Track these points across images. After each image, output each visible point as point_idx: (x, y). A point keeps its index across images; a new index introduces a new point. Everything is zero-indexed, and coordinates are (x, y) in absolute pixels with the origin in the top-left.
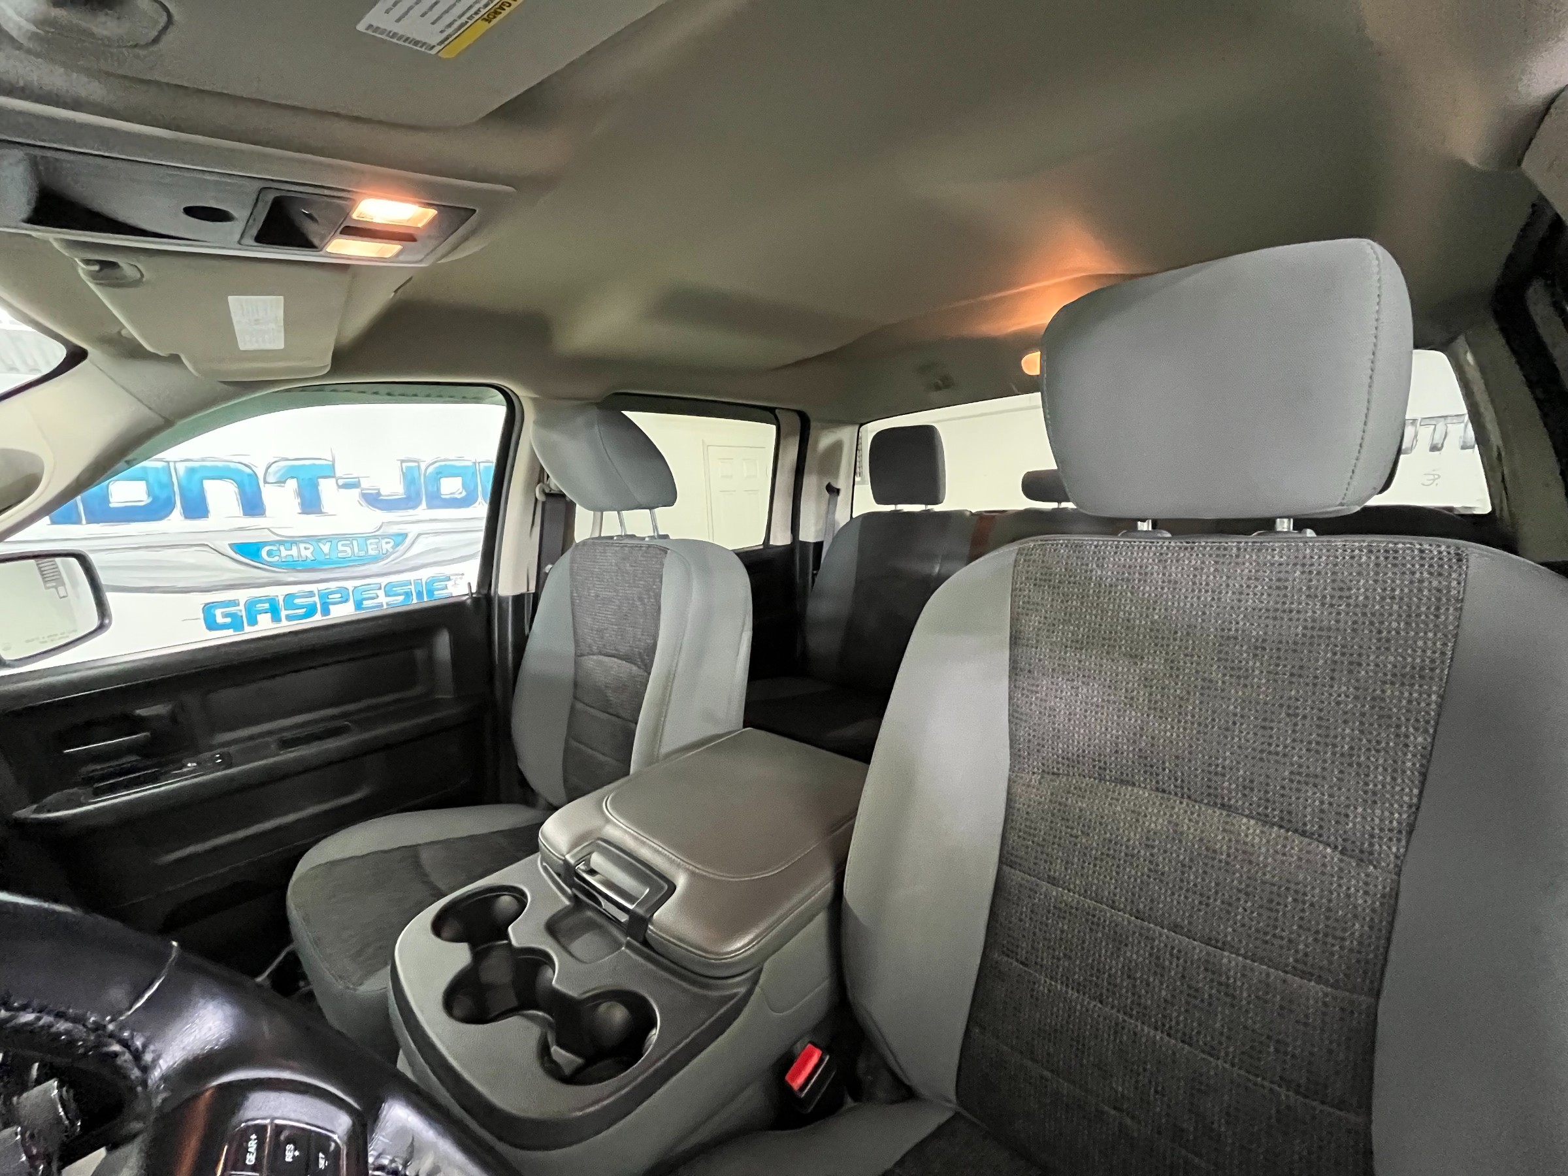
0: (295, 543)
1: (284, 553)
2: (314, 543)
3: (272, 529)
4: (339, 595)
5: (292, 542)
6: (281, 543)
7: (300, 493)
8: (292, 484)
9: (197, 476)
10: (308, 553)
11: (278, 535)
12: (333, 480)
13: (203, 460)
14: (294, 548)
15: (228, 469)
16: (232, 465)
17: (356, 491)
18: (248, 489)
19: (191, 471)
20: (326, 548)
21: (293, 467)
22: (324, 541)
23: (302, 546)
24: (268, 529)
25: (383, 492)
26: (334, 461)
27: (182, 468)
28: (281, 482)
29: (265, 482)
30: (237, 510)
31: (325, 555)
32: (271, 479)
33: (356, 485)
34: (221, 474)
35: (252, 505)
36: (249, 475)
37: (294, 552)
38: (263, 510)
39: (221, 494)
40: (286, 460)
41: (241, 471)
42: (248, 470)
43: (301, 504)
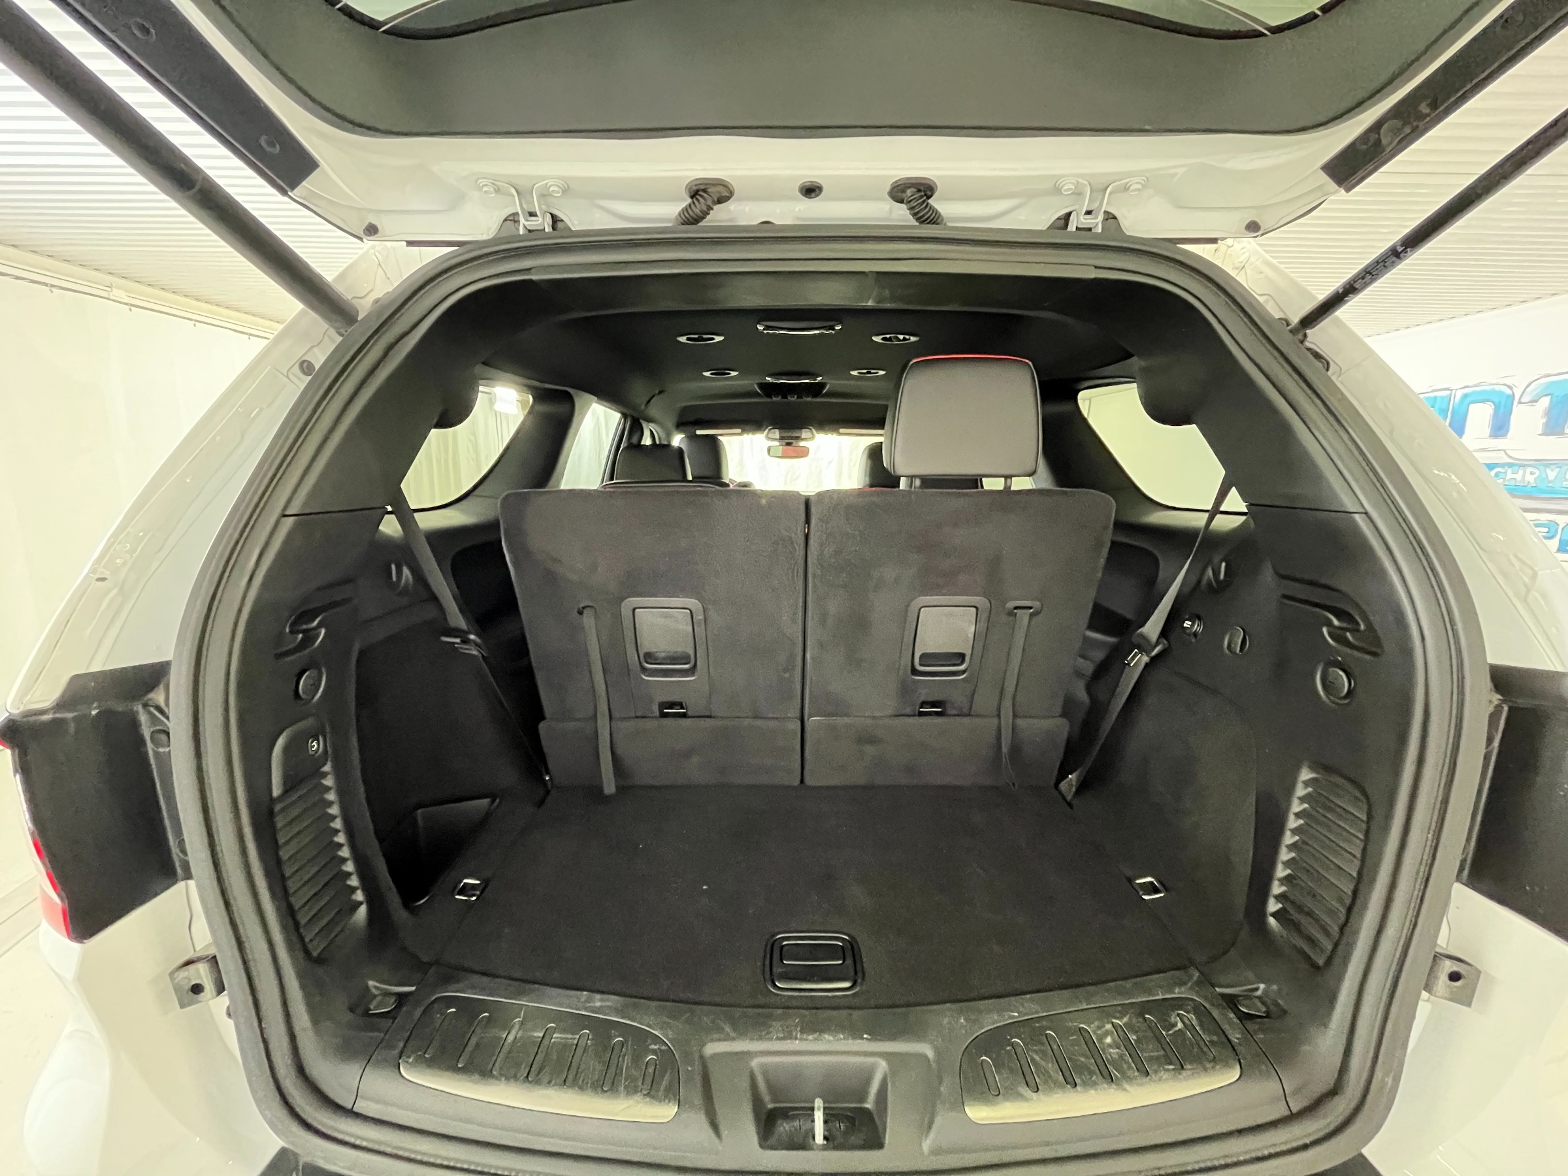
0: (1523, 466)
1: (1510, 475)
2: (1542, 468)
3: (1508, 452)
4: (1546, 530)
5: (1521, 465)
6: (1510, 465)
7: (1549, 412)
8: (1545, 402)
9: (1468, 401)
10: (1530, 479)
11: (1510, 457)
13: (1476, 386)
14: (1521, 472)
15: (1494, 391)
16: (1497, 388)
18: (1502, 411)
19: (1465, 396)
20: (1552, 474)
21: (1553, 383)
22: (1553, 467)
23: (1529, 470)
24: (1505, 451)
27: (1459, 394)
28: (1534, 401)
29: (1520, 402)
30: (1488, 431)
31: (1550, 482)
32: (1523, 400)
34: (1482, 398)
35: (1500, 428)
36: (1508, 396)
37: (1519, 476)
38: (1507, 431)
39: (1480, 417)
40: (1550, 375)
41: (1501, 393)
42: (1509, 392)
43: (1546, 425)
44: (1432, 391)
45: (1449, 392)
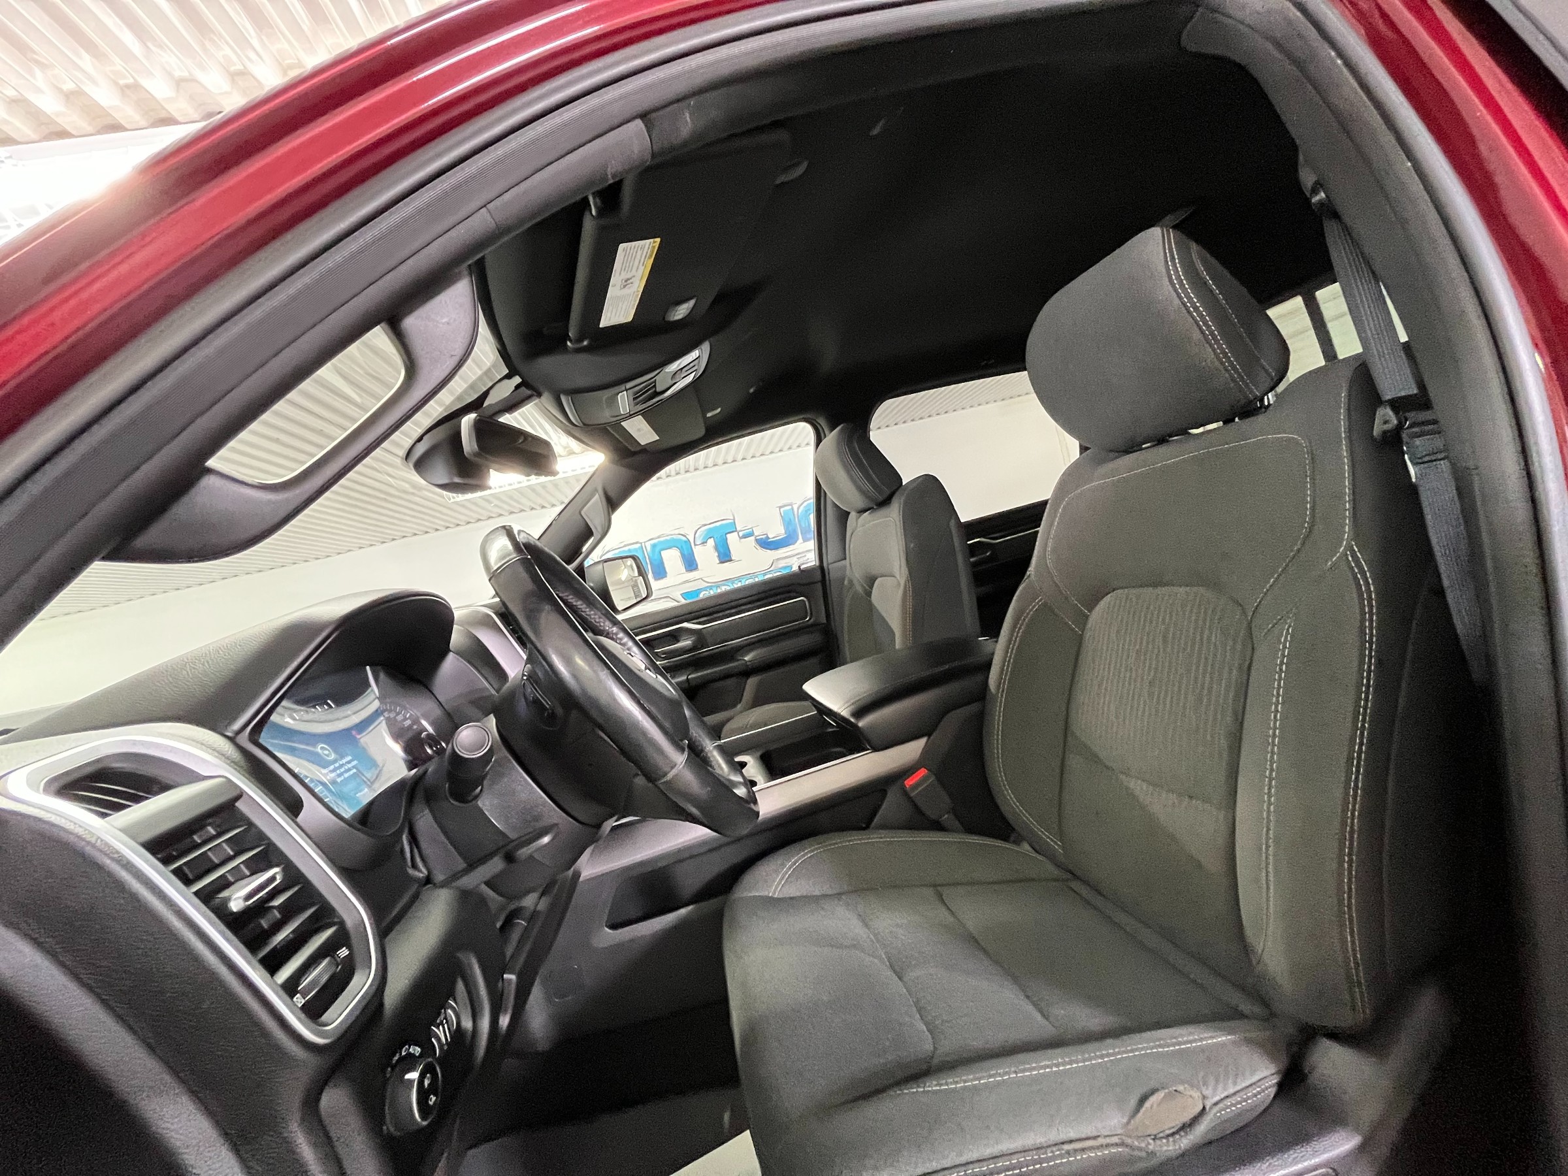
2: (730, 584)
6: (711, 588)
7: (716, 548)
8: (711, 542)
9: (657, 550)
11: (708, 583)
12: (736, 533)
13: (659, 537)
14: (719, 590)
15: (676, 539)
16: (676, 537)
17: (752, 538)
18: (686, 553)
19: (654, 546)
21: (710, 529)
23: (723, 588)
24: (702, 579)
25: (770, 536)
26: (734, 519)
27: (648, 545)
28: (704, 543)
29: (695, 545)
30: (684, 570)
32: (698, 541)
33: (751, 534)
34: (669, 545)
35: (690, 564)
36: (685, 542)
38: (697, 565)
39: (672, 559)
40: (705, 525)
41: (680, 540)
42: (684, 538)
43: (719, 556)
44: (625, 546)
45: (639, 545)
